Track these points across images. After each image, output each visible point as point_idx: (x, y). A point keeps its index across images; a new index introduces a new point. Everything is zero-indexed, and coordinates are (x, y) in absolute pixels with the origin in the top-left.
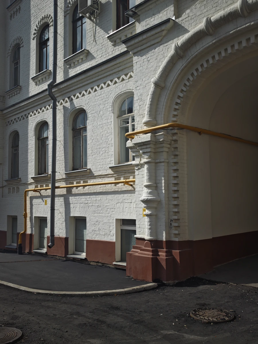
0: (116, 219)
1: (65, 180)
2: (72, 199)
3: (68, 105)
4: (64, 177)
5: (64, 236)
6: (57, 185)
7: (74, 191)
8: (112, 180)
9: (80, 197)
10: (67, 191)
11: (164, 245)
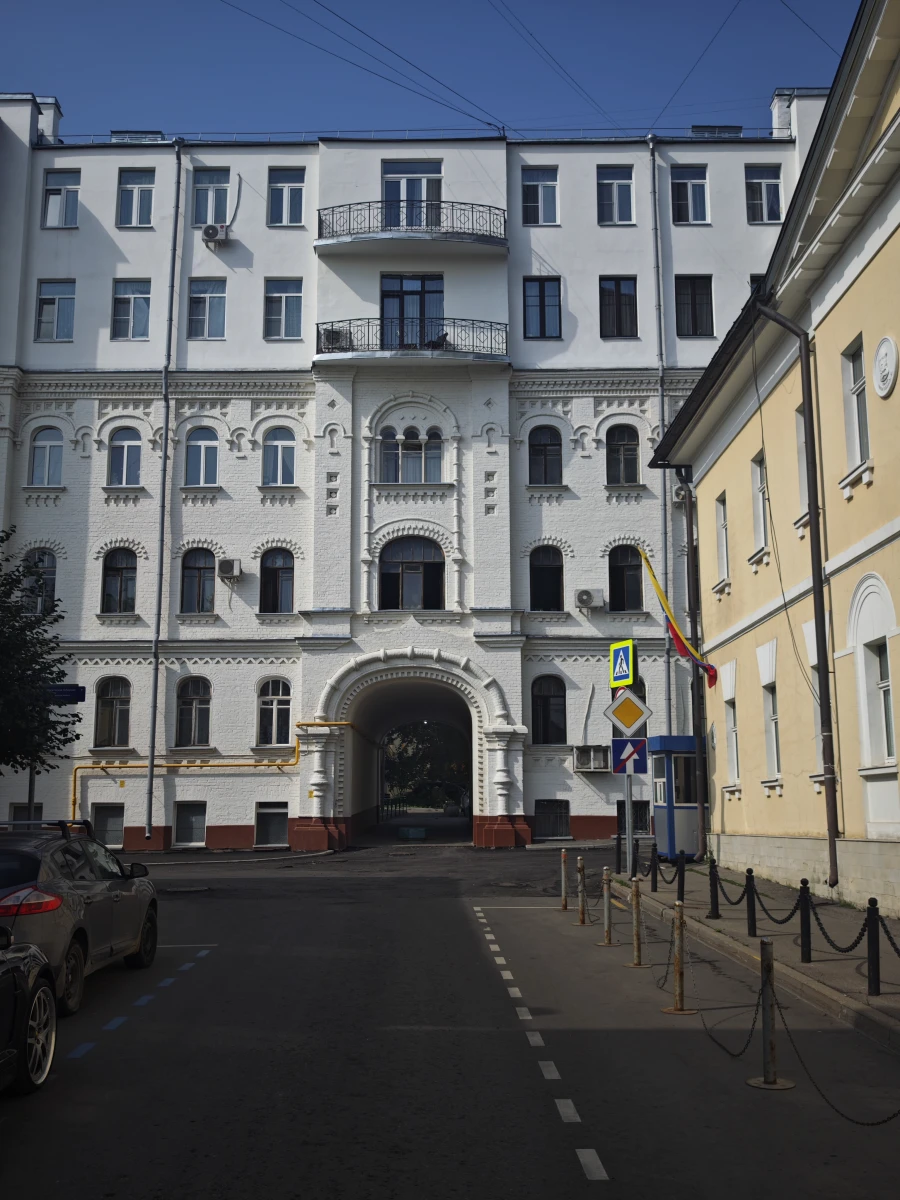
0: (257, 803)
1: (165, 757)
2: (178, 781)
3: (176, 667)
4: (164, 753)
5: (163, 824)
6: (156, 762)
7: (182, 770)
8: (252, 762)
9: (196, 779)
10: (168, 771)
11: (332, 821)
